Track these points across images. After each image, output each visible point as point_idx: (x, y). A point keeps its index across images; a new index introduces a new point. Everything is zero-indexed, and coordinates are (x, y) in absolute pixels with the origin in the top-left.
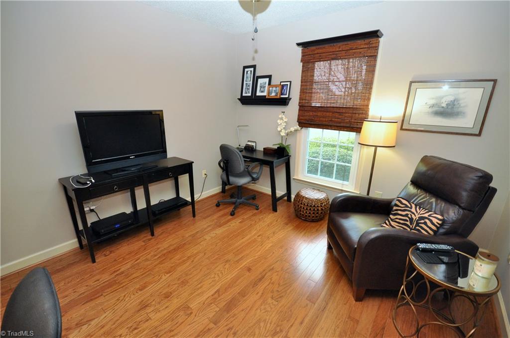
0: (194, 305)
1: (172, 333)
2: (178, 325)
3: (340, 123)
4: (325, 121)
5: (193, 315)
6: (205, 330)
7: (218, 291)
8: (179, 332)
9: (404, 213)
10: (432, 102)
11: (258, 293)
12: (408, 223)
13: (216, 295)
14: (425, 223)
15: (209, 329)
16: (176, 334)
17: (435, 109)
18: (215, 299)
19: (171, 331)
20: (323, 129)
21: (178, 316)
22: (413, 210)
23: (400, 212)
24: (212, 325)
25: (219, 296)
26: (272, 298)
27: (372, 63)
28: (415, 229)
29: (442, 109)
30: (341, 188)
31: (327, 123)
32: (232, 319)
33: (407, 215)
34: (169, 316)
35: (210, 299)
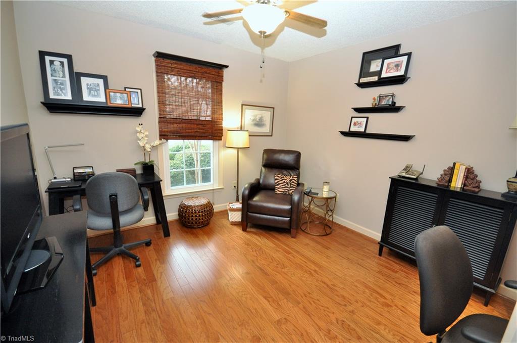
0: (276, 317)
1: (305, 334)
2: (296, 329)
3: (205, 133)
4: (192, 132)
5: (287, 317)
6: (304, 310)
7: (265, 298)
8: (304, 329)
9: (282, 182)
10: (253, 118)
11: (276, 275)
12: (287, 186)
13: (270, 300)
14: (293, 182)
15: (304, 308)
16: (306, 331)
17: (255, 122)
18: (274, 300)
19: (302, 335)
20: (184, 140)
21: (286, 329)
22: (285, 178)
23: (280, 182)
24: (301, 306)
25: (272, 297)
26: (283, 269)
27: (219, 87)
28: (291, 187)
29: (257, 122)
30: (212, 188)
31: (193, 134)
32: (297, 292)
33: (284, 182)
34: (285, 338)
35: (273, 305)
